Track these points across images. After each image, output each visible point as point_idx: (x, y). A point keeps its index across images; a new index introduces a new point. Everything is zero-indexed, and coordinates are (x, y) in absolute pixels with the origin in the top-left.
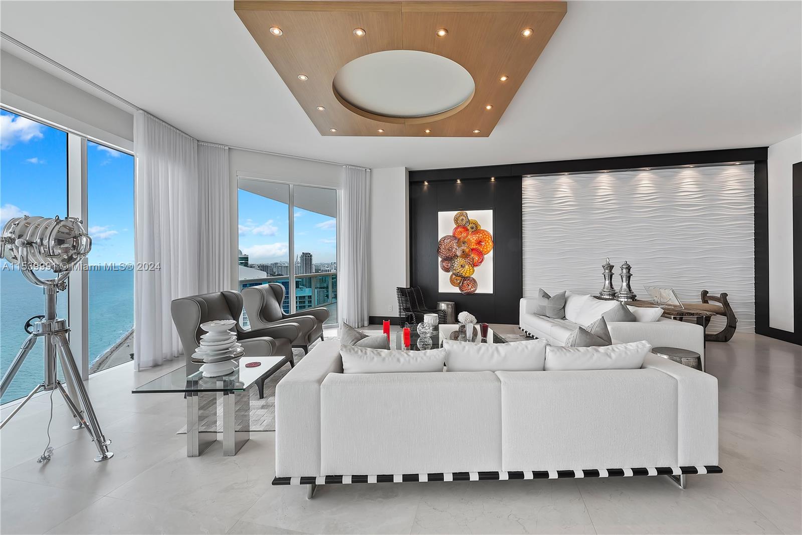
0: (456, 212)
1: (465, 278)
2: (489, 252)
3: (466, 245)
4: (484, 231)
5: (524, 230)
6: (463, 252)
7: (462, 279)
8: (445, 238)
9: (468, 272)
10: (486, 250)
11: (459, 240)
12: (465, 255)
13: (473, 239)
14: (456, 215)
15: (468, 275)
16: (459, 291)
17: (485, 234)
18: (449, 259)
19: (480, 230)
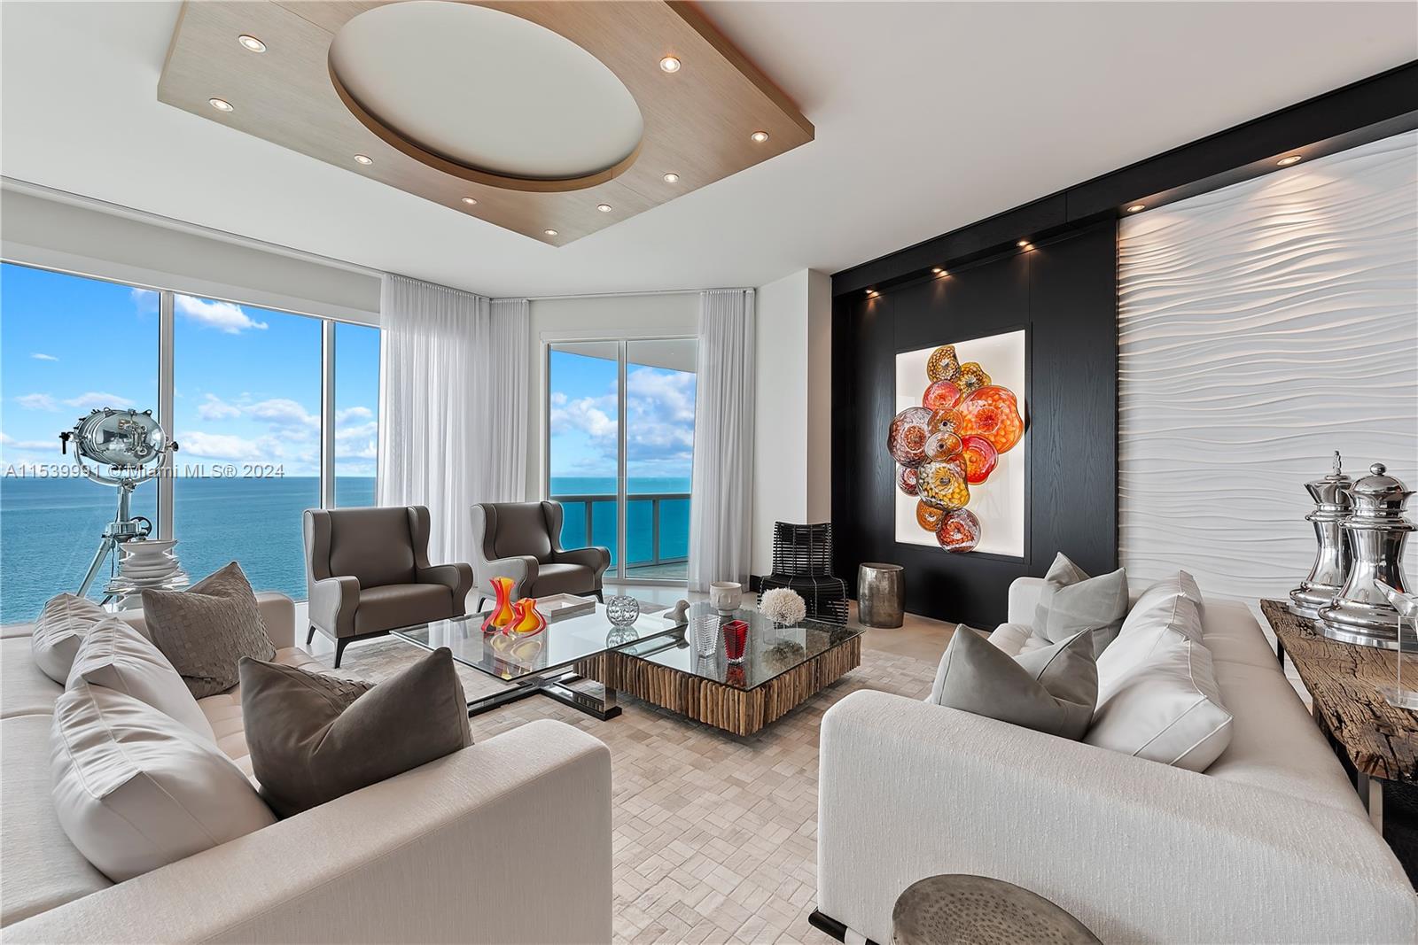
0: (931, 351)
1: (948, 513)
2: (1012, 445)
3: (950, 428)
4: (997, 390)
5: (1128, 375)
6: (941, 446)
7: (942, 517)
8: (905, 413)
9: (956, 496)
10: (1004, 440)
11: (936, 413)
12: (948, 454)
13: (971, 409)
14: (932, 357)
15: (956, 503)
16: (936, 543)
17: (1001, 398)
18: (916, 463)
19: (988, 387)
